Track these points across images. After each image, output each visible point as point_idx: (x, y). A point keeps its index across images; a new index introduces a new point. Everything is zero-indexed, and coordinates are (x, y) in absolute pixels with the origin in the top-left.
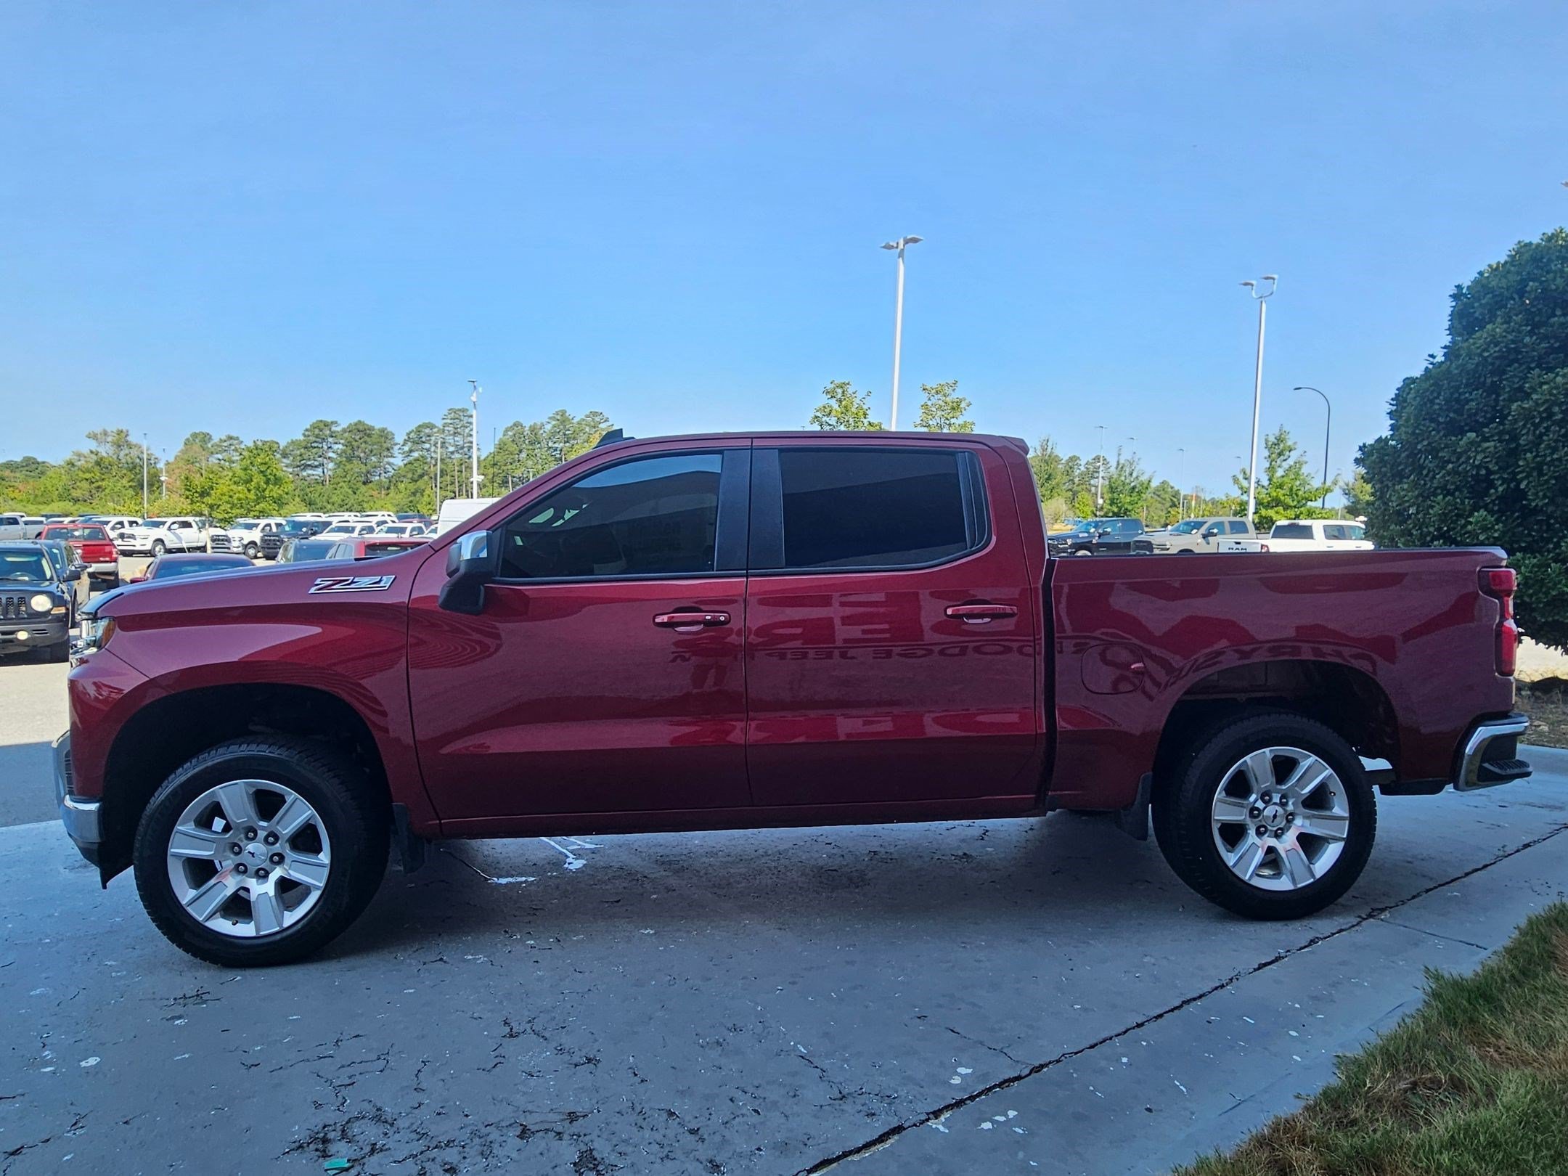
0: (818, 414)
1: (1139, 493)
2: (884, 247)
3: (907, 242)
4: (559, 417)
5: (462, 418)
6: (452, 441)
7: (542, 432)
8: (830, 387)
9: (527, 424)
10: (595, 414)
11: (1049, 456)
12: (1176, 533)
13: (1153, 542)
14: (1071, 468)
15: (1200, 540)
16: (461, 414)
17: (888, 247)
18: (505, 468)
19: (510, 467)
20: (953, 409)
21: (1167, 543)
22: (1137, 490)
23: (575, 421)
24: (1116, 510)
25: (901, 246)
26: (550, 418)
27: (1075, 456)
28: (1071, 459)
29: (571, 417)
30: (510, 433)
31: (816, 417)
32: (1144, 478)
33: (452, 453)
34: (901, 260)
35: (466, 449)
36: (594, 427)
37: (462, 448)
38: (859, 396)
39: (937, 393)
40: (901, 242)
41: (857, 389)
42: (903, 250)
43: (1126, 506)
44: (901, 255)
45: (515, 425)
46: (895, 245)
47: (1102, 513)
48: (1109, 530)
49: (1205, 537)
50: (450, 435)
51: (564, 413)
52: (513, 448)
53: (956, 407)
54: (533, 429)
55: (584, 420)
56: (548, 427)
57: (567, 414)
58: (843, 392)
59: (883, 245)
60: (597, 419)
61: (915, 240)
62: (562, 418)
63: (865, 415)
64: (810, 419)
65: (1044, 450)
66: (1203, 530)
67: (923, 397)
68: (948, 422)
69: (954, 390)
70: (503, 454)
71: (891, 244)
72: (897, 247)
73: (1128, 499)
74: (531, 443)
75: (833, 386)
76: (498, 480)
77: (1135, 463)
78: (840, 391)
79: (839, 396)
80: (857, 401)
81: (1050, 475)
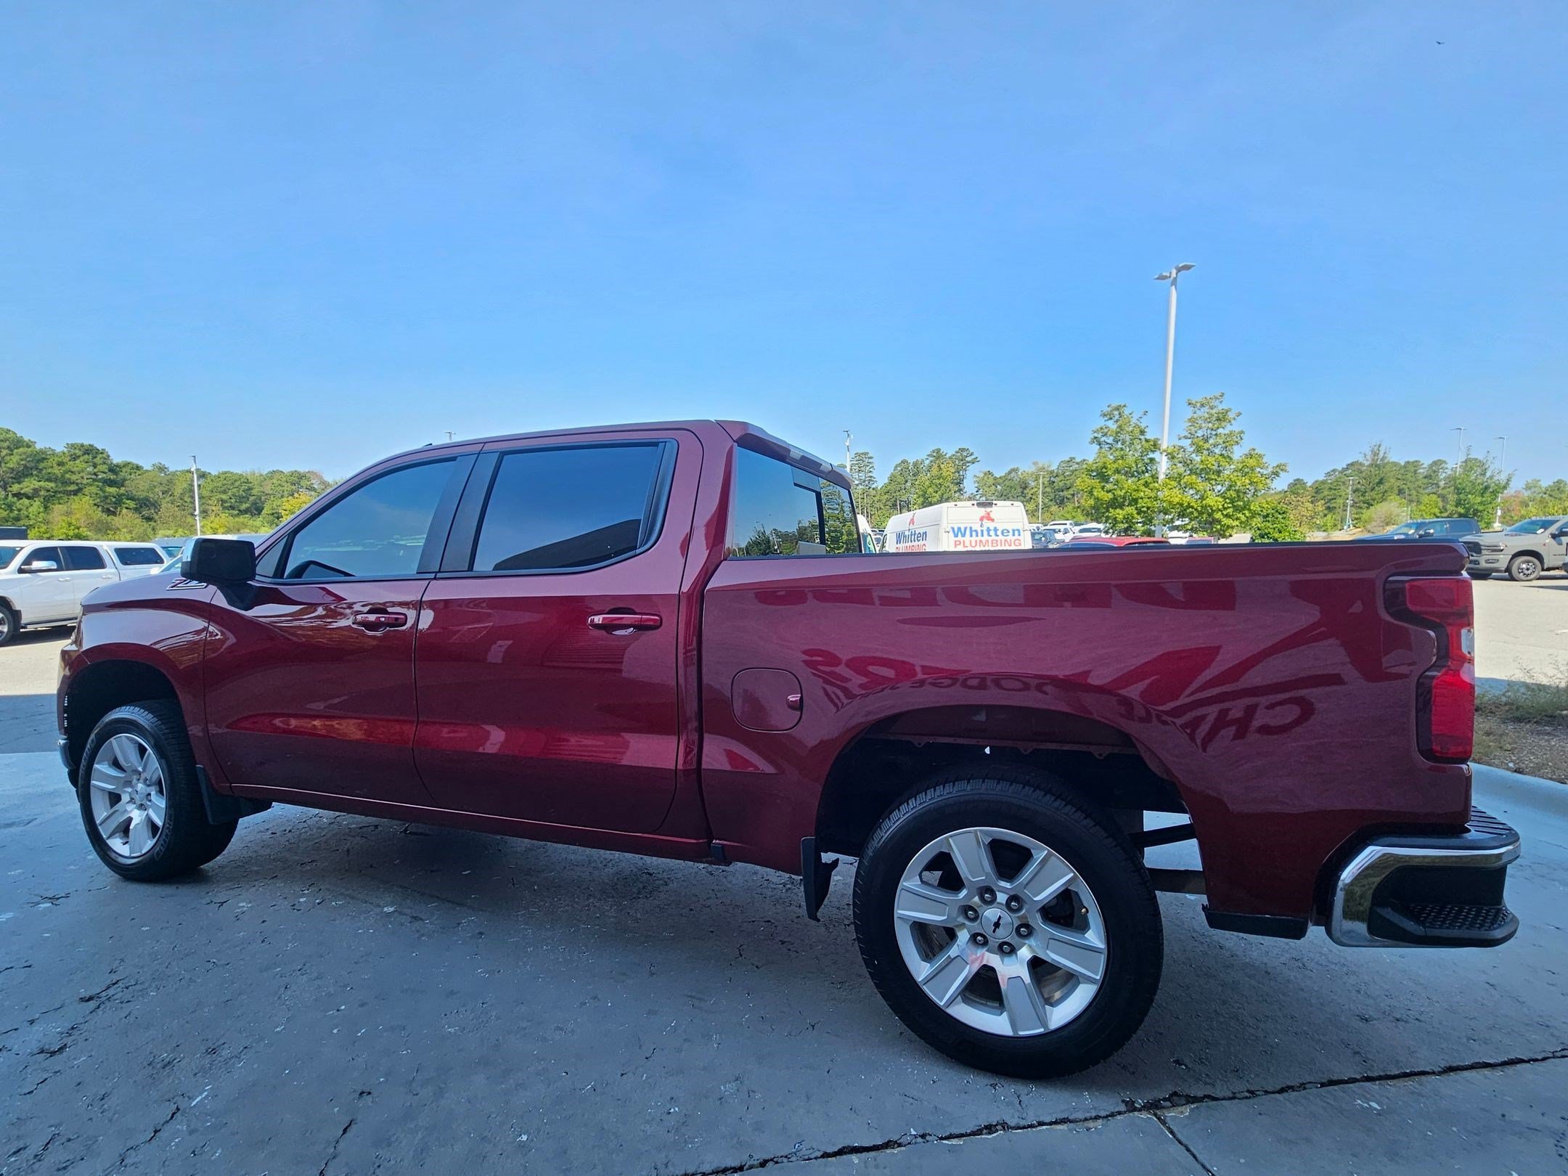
0: (1096, 435)
1: (1495, 493)
2: (1157, 279)
3: (1179, 270)
4: (935, 454)
5: (864, 459)
6: (857, 477)
7: (922, 466)
8: (1107, 410)
9: (911, 461)
10: (963, 450)
11: (1382, 460)
12: (1514, 533)
13: (1481, 543)
14: (1435, 472)
15: (1549, 540)
16: (864, 456)
17: (1162, 278)
18: (894, 495)
19: (898, 494)
20: (1218, 419)
21: (1501, 544)
22: (1491, 490)
23: (948, 456)
24: (1462, 511)
25: (1174, 275)
26: (928, 455)
27: (1440, 460)
28: (1435, 463)
29: (944, 454)
30: (899, 469)
31: (1096, 438)
32: (1503, 478)
33: (857, 485)
34: (1173, 287)
35: (867, 482)
36: (962, 460)
37: (864, 481)
38: (1136, 416)
39: (1202, 405)
40: (1174, 272)
41: (1134, 412)
42: (1175, 279)
43: (1476, 507)
44: (1174, 282)
45: (902, 462)
46: (1168, 275)
47: (1446, 514)
48: (1432, 531)
49: (1554, 536)
50: (856, 472)
51: (938, 450)
52: (900, 479)
53: (1222, 418)
54: (915, 464)
55: (954, 455)
56: (927, 462)
57: (941, 452)
58: (1120, 414)
59: (1157, 276)
60: (965, 454)
61: (1187, 268)
62: (938, 455)
63: (1142, 432)
64: (1090, 440)
65: (1375, 454)
66: (1553, 529)
67: (1189, 412)
68: (1214, 433)
69: (1221, 402)
70: (893, 484)
71: (1164, 274)
72: (1170, 277)
73: (1479, 499)
74: (914, 475)
75: (1109, 409)
76: (889, 503)
77: (1489, 463)
78: (1116, 413)
79: (1117, 417)
80: (1134, 421)
81: (1381, 479)
